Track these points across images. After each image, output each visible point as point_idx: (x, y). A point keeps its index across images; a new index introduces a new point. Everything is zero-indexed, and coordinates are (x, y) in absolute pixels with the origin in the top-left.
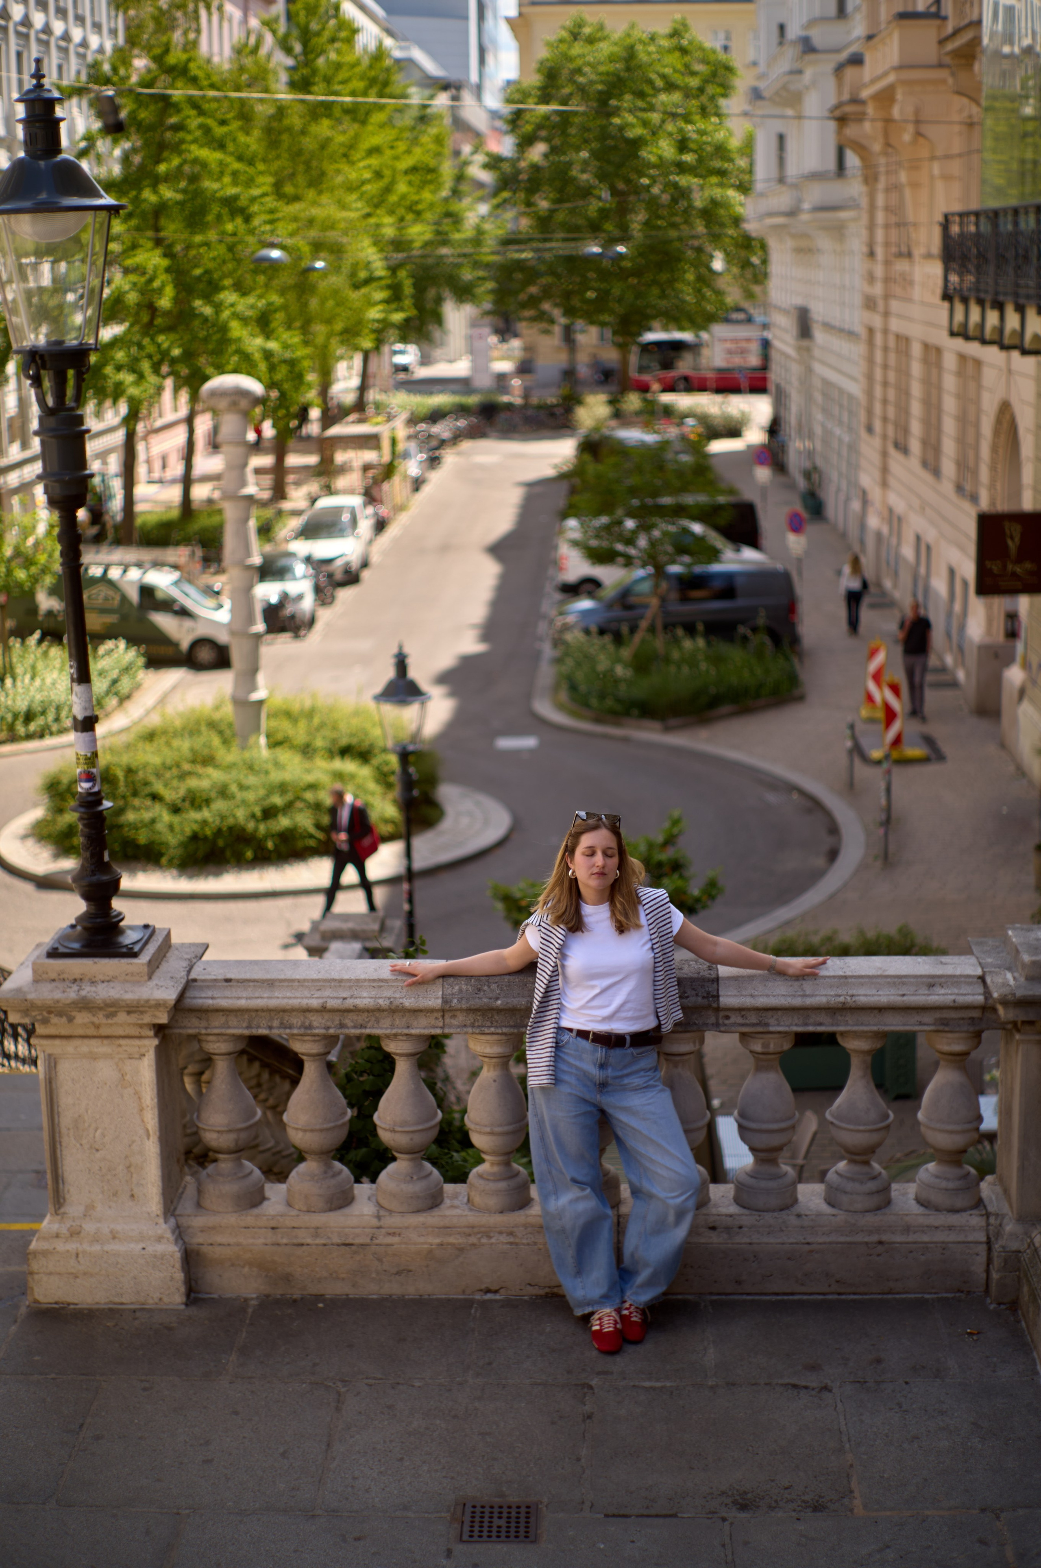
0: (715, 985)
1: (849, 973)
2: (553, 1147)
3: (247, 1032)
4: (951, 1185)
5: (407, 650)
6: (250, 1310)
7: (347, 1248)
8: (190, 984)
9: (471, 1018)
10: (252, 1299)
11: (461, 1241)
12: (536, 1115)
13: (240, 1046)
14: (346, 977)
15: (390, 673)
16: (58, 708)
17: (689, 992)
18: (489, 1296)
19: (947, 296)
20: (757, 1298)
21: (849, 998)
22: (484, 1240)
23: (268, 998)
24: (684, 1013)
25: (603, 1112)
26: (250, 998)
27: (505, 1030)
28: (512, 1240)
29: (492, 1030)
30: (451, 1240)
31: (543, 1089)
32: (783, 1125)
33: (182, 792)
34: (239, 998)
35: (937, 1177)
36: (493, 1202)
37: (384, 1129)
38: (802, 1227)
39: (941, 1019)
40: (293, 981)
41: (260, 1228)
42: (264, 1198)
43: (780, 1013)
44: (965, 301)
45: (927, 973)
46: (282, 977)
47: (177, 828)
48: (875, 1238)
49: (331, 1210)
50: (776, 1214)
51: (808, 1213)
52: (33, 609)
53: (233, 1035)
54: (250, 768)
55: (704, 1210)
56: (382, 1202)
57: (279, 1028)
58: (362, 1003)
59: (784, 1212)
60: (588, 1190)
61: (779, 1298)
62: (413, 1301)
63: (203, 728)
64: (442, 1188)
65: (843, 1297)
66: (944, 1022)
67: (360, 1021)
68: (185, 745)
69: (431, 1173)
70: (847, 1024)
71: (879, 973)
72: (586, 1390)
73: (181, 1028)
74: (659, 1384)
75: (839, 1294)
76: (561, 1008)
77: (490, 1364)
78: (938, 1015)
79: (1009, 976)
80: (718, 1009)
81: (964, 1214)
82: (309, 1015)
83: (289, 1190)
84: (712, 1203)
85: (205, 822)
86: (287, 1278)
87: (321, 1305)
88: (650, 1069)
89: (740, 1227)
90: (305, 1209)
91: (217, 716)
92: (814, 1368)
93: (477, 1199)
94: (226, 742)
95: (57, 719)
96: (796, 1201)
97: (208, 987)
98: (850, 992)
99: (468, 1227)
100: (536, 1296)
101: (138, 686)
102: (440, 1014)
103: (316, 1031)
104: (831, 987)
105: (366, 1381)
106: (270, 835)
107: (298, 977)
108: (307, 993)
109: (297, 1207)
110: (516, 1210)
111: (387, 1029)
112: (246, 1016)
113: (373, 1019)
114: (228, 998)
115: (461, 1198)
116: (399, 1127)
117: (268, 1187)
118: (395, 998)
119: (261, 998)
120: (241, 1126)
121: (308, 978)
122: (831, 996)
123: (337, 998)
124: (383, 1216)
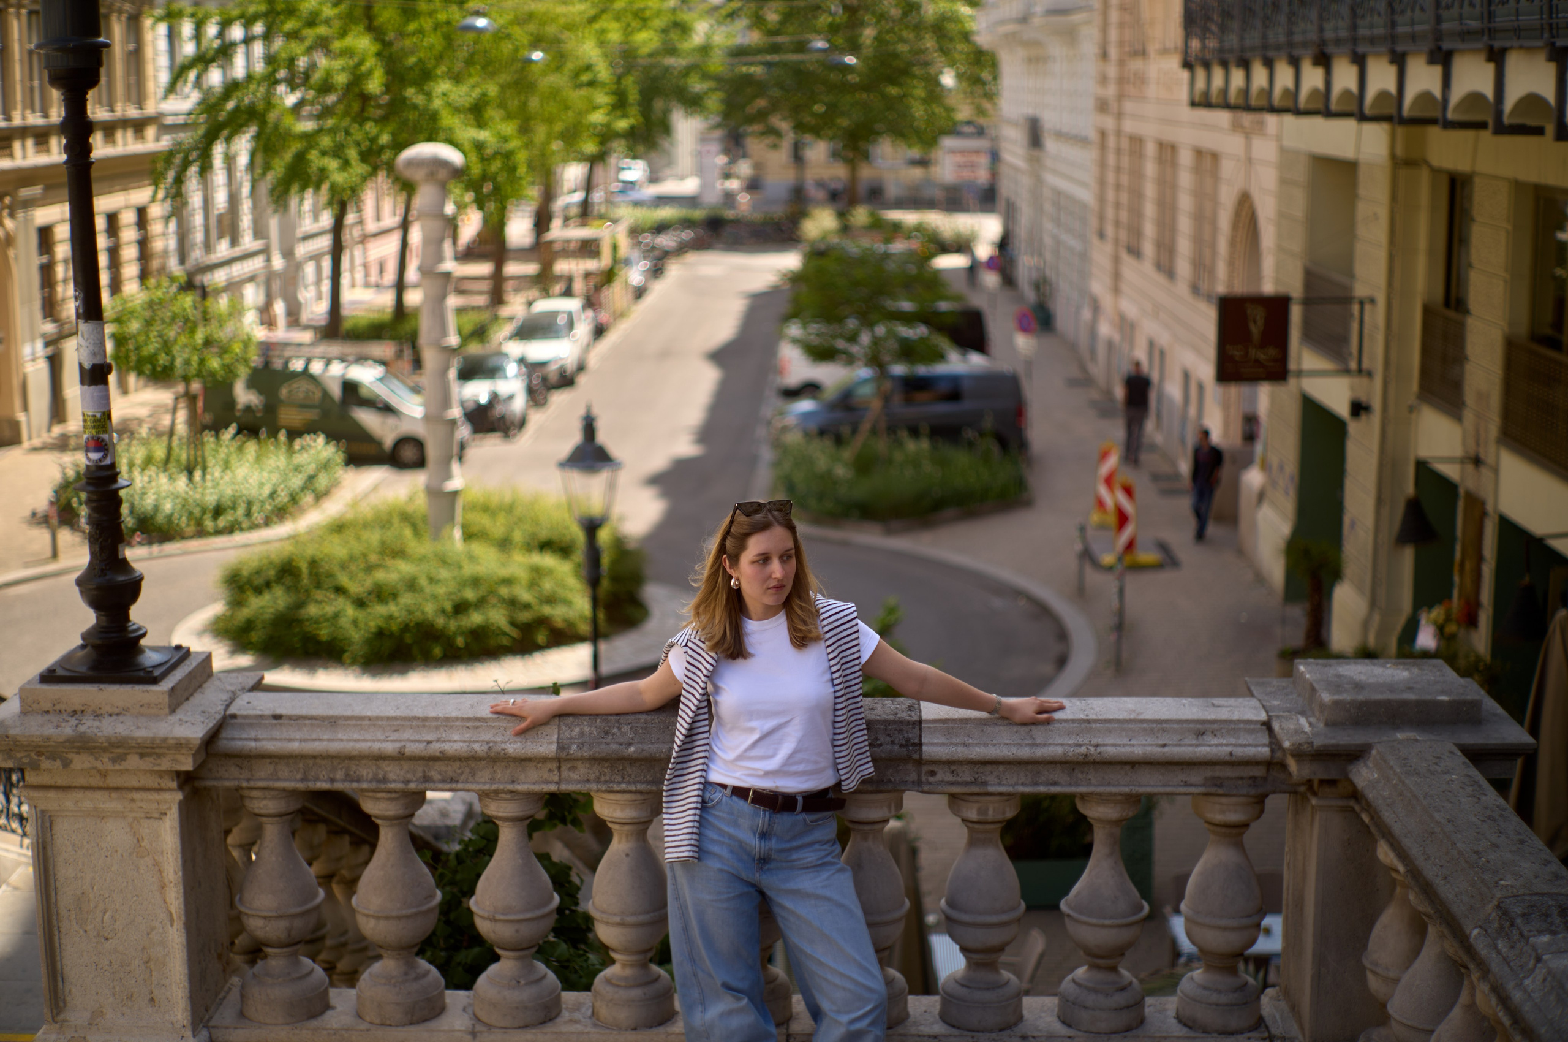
0: (916, 730)
1: (1092, 717)
2: (699, 941)
3: (301, 786)
4: (1224, 999)
5: (596, 411)
8: (226, 721)
9: (595, 771)
12: (677, 898)
13: (294, 806)
14: (432, 714)
15: (576, 438)
16: (250, 504)
17: (883, 739)
19: (1187, 65)
21: (1092, 749)
23: (329, 740)
24: (875, 766)
26: (305, 740)
27: (640, 787)
29: (624, 786)
32: (1004, 918)
33: (369, 583)
34: (290, 740)
35: (1205, 988)
36: (623, 1015)
37: (482, 917)
39: (1213, 778)
40: (362, 718)
42: (327, 1007)
43: (1001, 768)
44: (1207, 66)
45: (1195, 717)
46: (349, 713)
47: (362, 625)
49: (411, 1024)
50: (994, 1035)
51: (1036, 1034)
52: (231, 403)
53: (284, 790)
54: (444, 561)
55: (900, 1030)
56: (480, 1014)
57: (344, 781)
58: (450, 748)
59: (1005, 1033)
60: (745, 1001)
63: (396, 521)
64: (559, 995)
66: (1217, 782)
67: (450, 774)
68: (374, 537)
69: (544, 976)
70: (1089, 784)
71: (1132, 717)
73: (215, 779)
76: (710, 756)
78: (1209, 772)
79: (1303, 721)
80: (920, 762)
81: (1240, 1037)
82: (383, 764)
83: (359, 997)
84: (911, 1019)
85: (391, 617)
88: (827, 842)
90: (378, 1021)
91: (410, 509)
93: (604, 1012)
94: (417, 532)
95: (248, 514)
96: (1021, 1018)
97: (251, 725)
98: (1094, 741)
101: (335, 484)
102: (555, 765)
103: (392, 786)
104: (1069, 734)
106: (461, 631)
107: (369, 714)
108: (380, 735)
109: (368, 1019)
110: (651, 1027)
111: (485, 783)
112: (301, 765)
113: (467, 770)
114: (276, 739)
115: (583, 1010)
116: (503, 914)
117: (333, 992)
118: (495, 742)
119: (320, 740)
120: (298, 910)
121: (382, 714)
122: (1069, 745)
123: (419, 741)
124: (481, 1032)
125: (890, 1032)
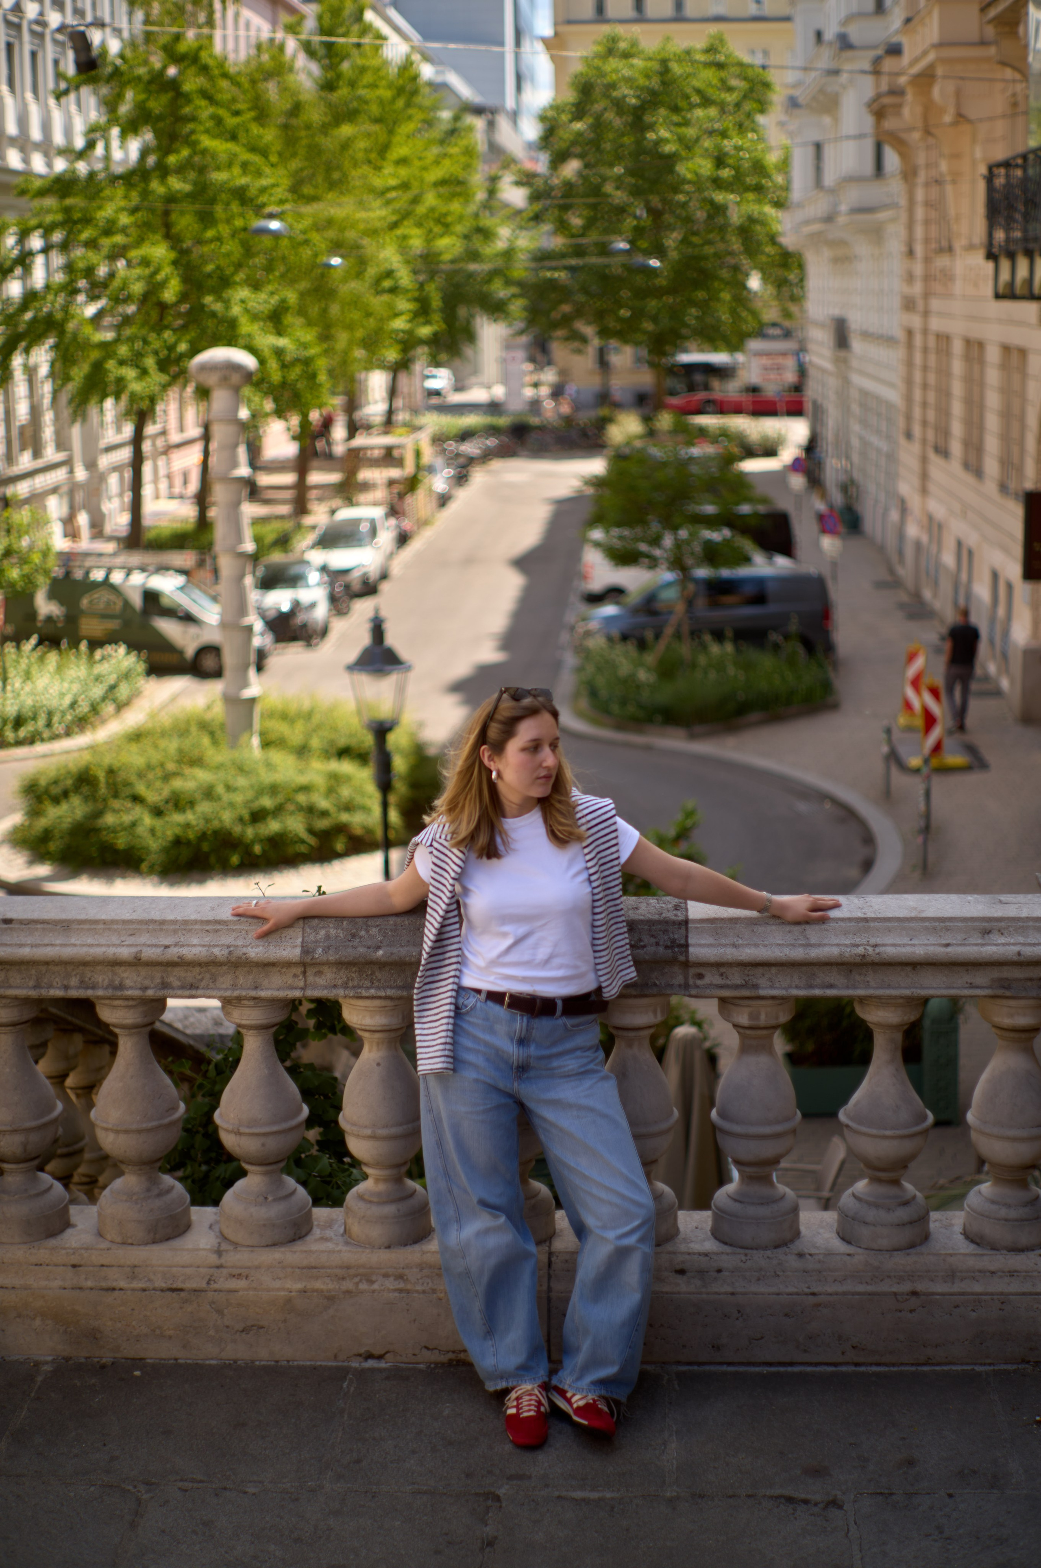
0: (683, 931)
1: (870, 915)
2: (454, 1155)
3: (33, 993)
4: (1013, 1214)
5: (384, 613)
6: (40, 1379)
7: (174, 1294)
9: (343, 976)
10: (46, 1363)
11: (331, 1286)
12: (431, 1111)
13: (29, 1014)
14: (170, 917)
15: (365, 639)
16: (50, 714)
17: (646, 940)
18: (371, 1363)
19: (991, 256)
20: (742, 1369)
21: (870, 949)
22: (363, 1286)
23: (61, 945)
24: (637, 970)
25: (521, 1106)
26: (37, 946)
27: (390, 992)
28: (402, 1285)
29: (372, 992)
30: (318, 1285)
31: (439, 1075)
32: (778, 1128)
33: (166, 792)
34: (21, 945)
35: (993, 1202)
36: (376, 1233)
37: (227, 1131)
38: (804, 1271)
39: (1000, 980)
40: (96, 922)
41: (56, 1265)
42: (67, 1224)
43: (774, 970)
44: (1012, 256)
45: (981, 915)
46: (82, 917)
47: (159, 834)
48: (906, 1287)
49: (154, 1242)
50: (769, 1253)
51: (813, 1251)
52: (31, 614)
53: (16, 998)
54: (241, 769)
55: (669, 1247)
56: (226, 1232)
57: (79, 988)
58: (189, 953)
59: (779, 1250)
60: (503, 1219)
61: (773, 1369)
62: (264, 1368)
63: (194, 729)
64: (309, 1214)
65: (862, 1369)
66: (1005, 984)
68: (172, 745)
69: (294, 1192)
70: (868, 986)
71: (913, 915)
72: (490, 1503)
74: (594, 1495)
75: (857, 1364)
76: (462, 961)
77: (358, 1461)
78: (996, 973)
80: (686, 965)
81: (1031, 1254)
82: (120, 970)
83: (99, 1214)
84: (681, 1236)
85: (188, 825)
86: (94, 1335)
87: (137, 1373)
88: (589, 1049)
89: (719, 1271)
90: (119, 1240)
91: (208, 716)
92: (817, 1472)
93: (356, 1229)
94: (215, 742)
95: (49, 725)
96: (797, 1234)
98: (873, 941)
99: (341, 1267)
100: (436, 1364)
101: (136, 694)
102: (300, 970)
103: (129, 993)
104: (846, 933)
105: (180, 1484)
106: (258, 839)
107: (103, 917)
108: (115, 940)
109: (109, 1237)
110: (406, 1245)
111: (226, 989)
112: (33, 972)
113: (208, 976)
114: (6, 945)
115: (335, 1227)
116: (248, 1127)
117: (73, 1210)
118: (236, 946)
119: (52, 945)
120: (34, 1124)
121: (117, 918)
122: (846, 945)
123: (156, 946)
124: (227, 1251)
125: (659, 1249)
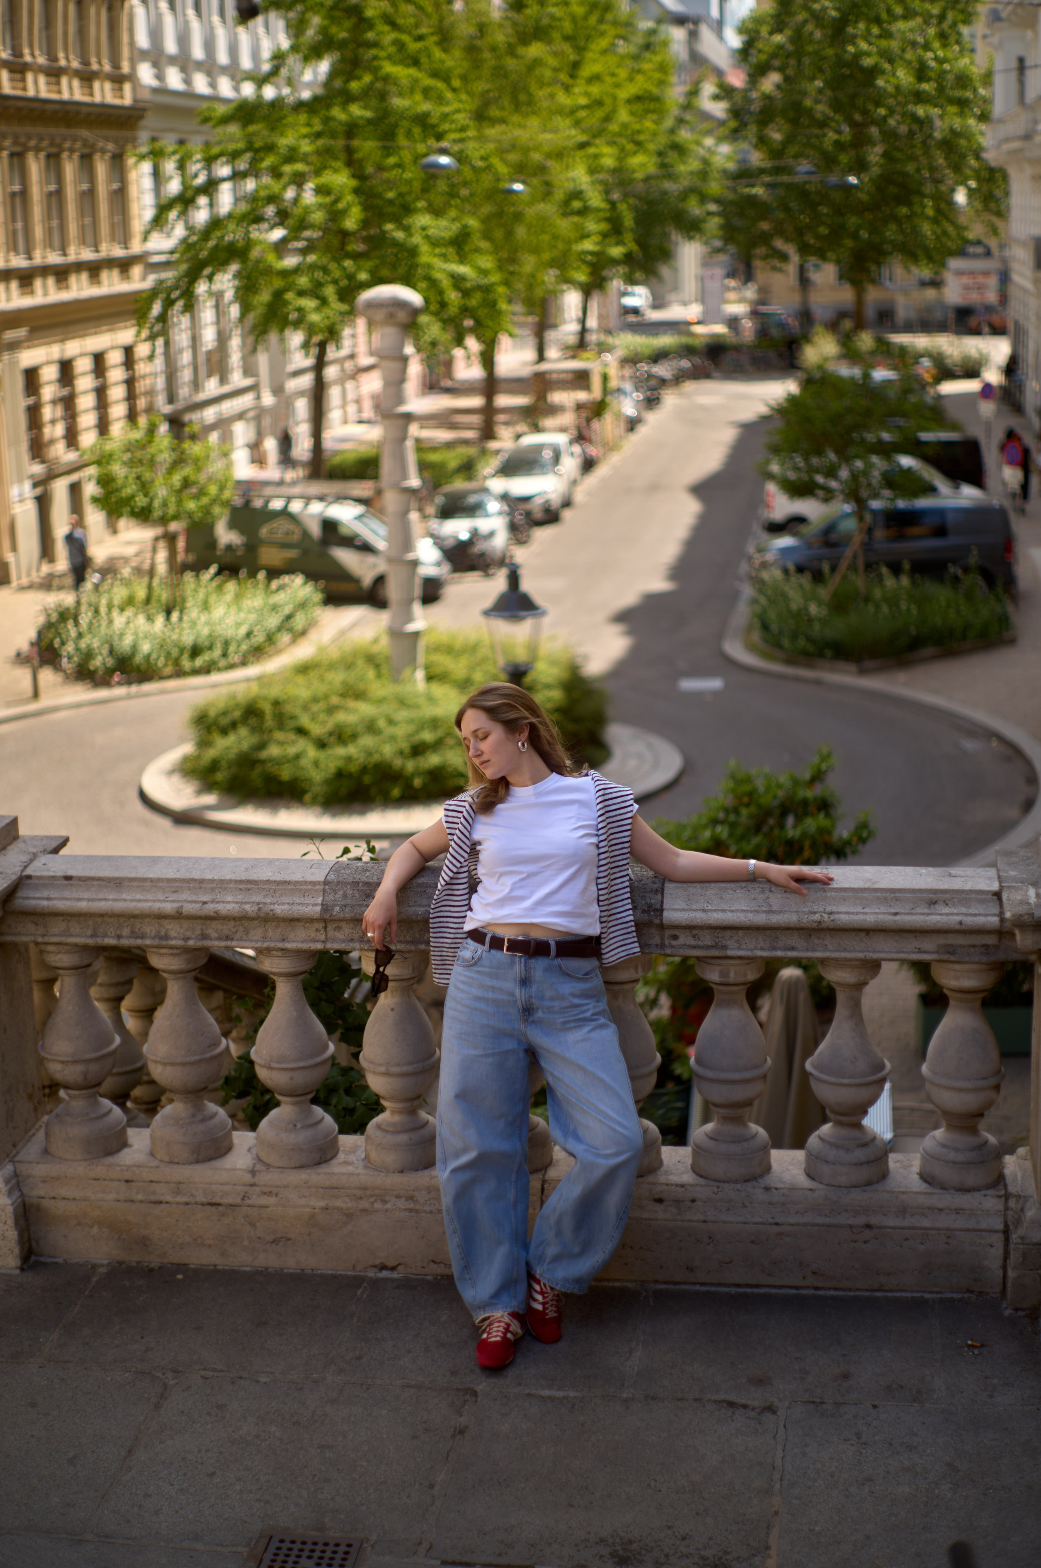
0: (659, 896)
3: (90, 941)
4: (960, 1157)
6: (95, 1279)
7: (213, 1208)
8: (21, 882)
10: (102, 1265)
11: (349, 1205)
14: (209, 876)
16: (226, 643)
18: (385, 1274)
20: (713, 1289)
21: (826, 916)
22: (378, 1205)
23: (114, 900)
26: (92, 900)
28: (412, 1206)
30: (339, 1203)
32: (748, 1075)
33: (330, 725)
34: (79, 900)
35: (944, 1146)
36: (391, 1158)
37: (262, 1066)
38: (770, 1203)
39: (947, 945)
40: (145, 880)
41: (112, 1180)
42: (125, 1144)
43: (741, 933)
45: (928, 887)
46: (133, 875)
47: (322, 766)
48: (862, 1220)
49: (198, 1162)
50: (739, 1186)
51: (779, 1185)
52: (212, 543)
53: (76, 945)
54: (402, 702)
55: (650, 1178)
56: (262, 1154)
57: (129, 937)
58: (223, 908)
59: (749, 1184)
61: (741, 1290)
62: (291, 1276)
63: (360, 663)
64: (335, 1139)
65: (821, 1293)
66: (950, 950)
67: (226, 932)
68: (337, 678)
69: (322, 1120)
70: (826, 949)
71: (867, 886)
72: (468, 1397)
73: (14, 934)
74: (560, 1394)
75: (816, 1288)
77: (359, 1358)
78: (942, 940)
79: (1032, 892)
80: (662, 927)
81: (977, 1195)
82: (165, 922)
83: (151, 1136)
84: (663, 1169)
85: (349, 759)
86: (144, 1242)
87: (180, 1277)
89: (693, 1201)
90: (167, 1159)
91: (376, 649)
92: (760, 1382)
93: (373, 1155)
94: (379, 676)
95: (225, 655)
96: (768, 1169)
97: (45, 886)
98: (829, 909)
99: (359, 1188)
100: (442, 1276)
101: (312, 624)
102: (322, 925)
103: (173, 942)
105: (203, 1373)
106: (417, 773)
107: (151, 876)
108: (161, 897)
109: (159, 1157)
110: (417, 1170)
111: (257, 941)
112: (91, 923)
113: (241, 929)
114: (66, 899)
115: (358, 1153)
116: (278, 1062)
117: (131, 1132)
118: (265, 904)
119: (106, 900)
120: (93, 1055)
121: (163, 876)
122: (805, 913)
123: (195, 902)
124: (260, 1171)
125: (641, 1180)
